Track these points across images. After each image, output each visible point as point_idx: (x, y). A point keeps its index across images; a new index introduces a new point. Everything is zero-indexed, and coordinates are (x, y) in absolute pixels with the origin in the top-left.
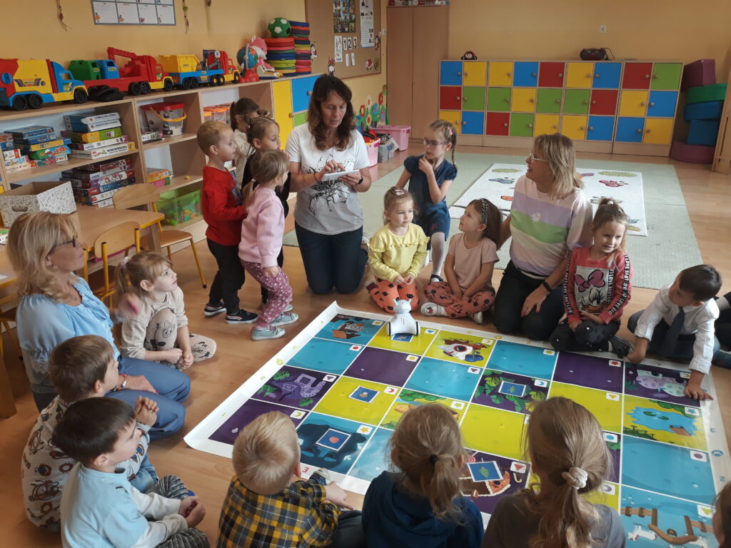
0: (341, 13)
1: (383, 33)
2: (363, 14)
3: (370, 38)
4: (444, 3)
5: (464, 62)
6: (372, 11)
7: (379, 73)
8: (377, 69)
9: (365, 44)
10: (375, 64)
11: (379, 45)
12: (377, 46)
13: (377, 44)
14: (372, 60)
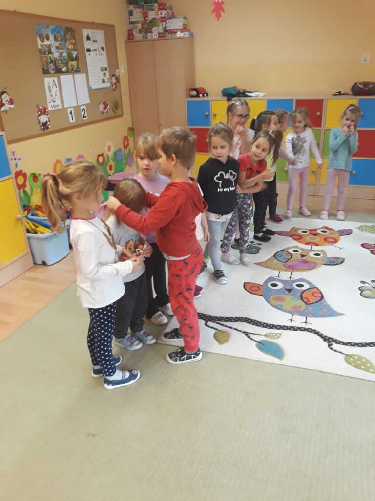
0: (53, 50)
1: (122, 71)
2: (89, 50)
3: (103, 78)
4: (187, 34)
5: (212, 101)
6: (104, 46)
7: (121, 116)
8: (116, 111)
9: (97, 84)
10: (114, 107)
11: (117, 84)
12: (114, 86)
13: (115, 84)
14: (107, 102)
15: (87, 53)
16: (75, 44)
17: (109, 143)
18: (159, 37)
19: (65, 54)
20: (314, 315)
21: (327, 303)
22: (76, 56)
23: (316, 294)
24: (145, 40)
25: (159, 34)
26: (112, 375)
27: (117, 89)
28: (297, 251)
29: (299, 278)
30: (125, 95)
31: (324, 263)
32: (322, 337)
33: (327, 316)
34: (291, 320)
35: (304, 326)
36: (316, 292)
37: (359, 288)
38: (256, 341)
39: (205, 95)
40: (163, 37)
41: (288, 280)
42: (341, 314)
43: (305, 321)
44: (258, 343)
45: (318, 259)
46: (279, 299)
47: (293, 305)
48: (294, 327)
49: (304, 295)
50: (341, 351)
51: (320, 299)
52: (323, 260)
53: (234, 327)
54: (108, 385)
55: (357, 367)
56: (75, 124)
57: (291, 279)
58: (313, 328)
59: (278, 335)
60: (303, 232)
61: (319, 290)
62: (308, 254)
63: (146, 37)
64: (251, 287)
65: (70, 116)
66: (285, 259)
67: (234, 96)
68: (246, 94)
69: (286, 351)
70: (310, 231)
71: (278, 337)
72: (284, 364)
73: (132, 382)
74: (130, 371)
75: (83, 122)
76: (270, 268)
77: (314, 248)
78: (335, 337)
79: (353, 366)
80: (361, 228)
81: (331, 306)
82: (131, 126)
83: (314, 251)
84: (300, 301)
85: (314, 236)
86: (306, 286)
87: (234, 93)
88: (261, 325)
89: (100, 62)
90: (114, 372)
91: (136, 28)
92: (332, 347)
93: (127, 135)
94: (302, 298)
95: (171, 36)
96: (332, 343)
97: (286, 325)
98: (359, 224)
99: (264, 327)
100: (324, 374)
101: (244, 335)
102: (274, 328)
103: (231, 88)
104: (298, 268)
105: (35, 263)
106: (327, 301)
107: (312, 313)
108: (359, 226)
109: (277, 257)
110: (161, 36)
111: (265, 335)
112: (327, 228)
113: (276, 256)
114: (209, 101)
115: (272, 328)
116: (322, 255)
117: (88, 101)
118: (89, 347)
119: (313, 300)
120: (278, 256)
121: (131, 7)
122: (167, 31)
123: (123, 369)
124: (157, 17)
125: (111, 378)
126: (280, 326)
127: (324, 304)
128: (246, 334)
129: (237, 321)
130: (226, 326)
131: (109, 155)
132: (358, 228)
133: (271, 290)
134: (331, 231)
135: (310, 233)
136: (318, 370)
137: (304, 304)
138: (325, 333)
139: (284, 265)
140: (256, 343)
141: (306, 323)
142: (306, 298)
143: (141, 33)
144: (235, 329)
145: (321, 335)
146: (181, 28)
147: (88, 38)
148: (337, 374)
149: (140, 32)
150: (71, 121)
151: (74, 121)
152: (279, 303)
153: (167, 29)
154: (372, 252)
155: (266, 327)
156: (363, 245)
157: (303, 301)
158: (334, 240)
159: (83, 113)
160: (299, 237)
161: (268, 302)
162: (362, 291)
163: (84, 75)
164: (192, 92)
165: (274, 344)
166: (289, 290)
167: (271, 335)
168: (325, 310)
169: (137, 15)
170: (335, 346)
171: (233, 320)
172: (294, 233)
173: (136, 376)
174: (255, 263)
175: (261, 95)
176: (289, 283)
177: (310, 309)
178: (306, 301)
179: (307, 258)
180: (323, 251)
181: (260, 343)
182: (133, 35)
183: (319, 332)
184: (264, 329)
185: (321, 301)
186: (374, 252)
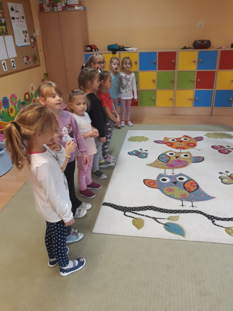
2: (13, 18)
3: (25, 39)
4: (82, 8)
6: (24, 16)
7: (39, 66)
8: (35, 62)
9: (21, 43)
10: (34, 59)
11: (35, 43)
12: (33, 44)
13: (33, 43)
14: (29, 56)
15: (12, 20)
16: (3, 14)
17: (32, 85)
18: (62, 10)
20: (197, 200)
21: (201, 190)
22: (4, 22)
23: (193, 184)
24: (52, 11)
25: (62, 7)
27: (34, 47)
28: (172, 154)
29: (179, 173)
30: (40, 51)
31: (192, 161)
33: (205, 200)
34: (183, 205)
35: (191, 209)
37: (219, 177)
38: (163, 224)
39: (96, 50)
40: (65, 9)
41: (172, 176)
42: (214, 198)
43: (191, 205)
44: (165, 226)
45: (187, 159)
46: (170, 190)
47: (181, 194)
48: (186, 210)
49: (186, 186)
50: (222, 226)
51: (197, 187)
52: (190, 159)
53: (145, 214)
54: (63, 273)
56: (7, 73)
57: (174, 175)
58: (199, 210)
60: (172, 140)
61: (195, 181)
62: (180, 155)
63: (53, 9)
64: (149, 183)
65: (4, 66)
66: (166, 160)
68: (125, 49)
70: (177, 139)
71: (178, 219)
72: (187, 240)
73: (81, 267)
74: (78, 260)
75: (13, 71)
76: (158, 168)
77: (183, 151)
78: (215, 215)
81: (205, 192)
82: (46, 72)
83: (183, 153)
84: (185, 190)
85: (180, 143)
86: (185, 179)
87: (116, 48)
88: (163, 211)
89: (22, 27)
91: (45, 3)
92: (215, 223)
93: (43, 79)
94: (185, 188)
95: (71, 9)
96: (214, 220)
97: (180, 209)
98: (206, 133)
100: (216, 244)
101: (153, 220)
102: (173, 212)
103: (114, 45)
104: (177, 166)
106: (202, 189)
107: (194, 199)
108: (206, 134)
109: (161, 159)
111: (168, 219)
112: (186, 136)
113: (159, 158)
115: (171, 213)
116: (189, 156)
117: (16, 56)
119: (192, 189)
120: (161, 158)
122: (67, 5)
125: (65, 268)
126: (176, 210)
127: (201, 191)
128: (155, 219)
129: (146, 210)
130: (139, 214)
131: (33, 93)
132: (206, 135)
133: (163, 183)
134: (191, 139)
135: (177, 141)
136: (211, 242)
137: (188, 192)
138: (208, 213)
139: (166, 165)
140: (163, 225)
141: (193, 206)
142: (187, 188)
143: (49, 7)
144: (146, 216)
145: (205, 215)
146: (78, 3)
147: (12, 9)
148: (224, 244)
150: (5, 70)
151: (7, 70)
152: (171, 193)
154: (220, 151)
155: (167, 212)
156: (213, 147)
157: (186, 190)
158: (194, 145)
159: (12, 64)
160: (171, 144)
161: (164, 193)
162: (222, 180)
163: (11, 36)
164: (87, 48)
165: (176, 225)
166: (175, 183)
167: (172, 218)
168: (202, 196)
170: (217, 222)
171: (143, 209)
172: (167, 141)
173: (83, 262)
174: (147, 165)
175: (135, 49)
176: (173, 177)
177: (192, 195)
178: (188, 189)
179: (180, 159)
180: (189, 153)
181: (166, 225)
182: (44, 8)
183: (203, 212)
184: (166, 213)
185: (198, 189)
186: (221, 151)
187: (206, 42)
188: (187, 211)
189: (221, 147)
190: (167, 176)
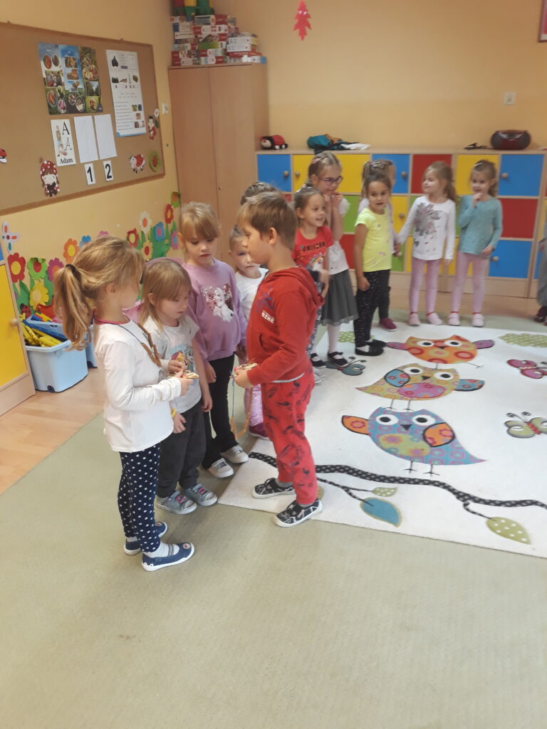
0: (64, 79)
1: (164, 110)
2: (115, 81)
3: (136, 121)
4: (257, 59)
5: (294, 155)
6: (137, 75)
7: (162, 175)
8: (155, 168)
9: (126, 129)
10: (151, 162)
11: (157, 130)
12: (152, 132)
13: (153, 129)
14: (142, 156)
15: (113, 85)
16: (95, 72)
17: (145, 215)
18: (217, 62)
19: (81, 86)
20: (442, 463)
21: (460, 444)
22: (97, 89)
23: (444, 433)
24: (197, 66)
25: (217, 58)
26: (155, 550)
27: (155, 138)
28: (418, 371)
30: (167, 145)
31: (455, 387)
32: (455, 493)
33: (460, 463)
34: (411, 470)
35: (428, 477)
36: (445, 430)
37: (506, 423)
38: (360, 499)
39: (284, 146)
40: (222, 62)
41: (405, 413)
42: (481, 461)
43: (429, 471)
44: (363, 503)
45: (447, 382)
46: (392, 440)
47: (413, 448)
48: (414, 480)
49: (428, 434)
50: (482, 513)
51: (450, 438)
52: (453, 383)
53: (329, 480)
54: (148, 564)
55: (505, 534)
56: (95, 187)
57: (409, 411)
58: (442, 480)
59: (393, 491)
60: (425, 344)
61: (450, 427)
62: (433, 375)
63: (197, 62)
64: (353, 422)
65: (88, 175)
66: (399, 382)
67: (324, 148)
68: (343, 145)
69: (403, 514)
70: (435, 342)
71: (392, 494)
72: (400, 532)
73: (184, 560)
74: (180, 545)
75: (106, 184)
76: (379, 395)
77: (442, 366)
78: (472, 493)
79: (498, 534)
80: (507, 338)
82: (177, 191)
83: (441, 370)
84: (423, 442)
85: (440, 350)
86: (431, 421)
87: (325, 143)
88: (368, 476)
89: (132, 97)
90: (157, 546)
91: (183, 49)
92: (469, 507)
93: (170, 203)
94: (425, 438)
95: (235, 61)
96: (469, 501)
97: (402, 476)
98: (504, 332)
99: (371, 479)
100: (459, 546)
101: (343, 491)
102: (386, 481)
103: (321, 136)
104: (420, 395)
105: (37, 390)
107: (439, 460)
108: (503, 335)
109: (388, 380)
110: (220, 61)
111: (374, 492)
112: (458, 338)
113: (387, 378)
114: (289, 155)
115: (383, 481)
116: (452, 377)
117: (115, 155)
118: (121, 509)
119: (440, 440)
120: (389, 377)
121: (177, 20)
122: (228, 54)
123: (170, 542)
124: (213, 33)
125: (152, 555)
126: (394, 477)
127: (457, 446)
128: (347, 489)
129: (333, 472)
131: (145, 233)
132: (502, 338)
133: (381, 426)
134: (466, 343)
135: (435, 346)
136: (449, 540)
137: (427, 446)
138: (459, 488)
139: (398, 391)
140: (360, 502)
141: (431, 473)
142: (430, 438)
143: (190, 57)
144: (331, 483)
145: (452, 491)
146: (249, 49)
147: (115, 63)
148: (476, 546)
149: (189, 55)
150: (90, 183)
151: (94, 182)
152: (393, 445)
153: (229, 51)
154: (523, 372)
155: (374, 480)
156: (511, 363)
157: (426, 441)
158: (469, 356)
159: (107, 170)
160: (419, 352)
161: (378, 444)
162: (510, 427)
163: (108, 116)
164: (265, 142)
165: (386, 503)
166: (407, 427)
167: (382, 491)
168: (458, 455)
169: (185, 31)
170: (472, 506)
171: (327, 471)
172: (412, 345)
173: (189, 551)
174: (358, 389)
175: (363, 147)
176: (406, 416)
177: (437, 453)
179: (432, 382)
180: (454, 371)
181: (366, 502)
182: (180, 60)
183: (449, 486)
184: (372, 482)
185: (452, 442)
186: (527, 372)
187: (518, 136)
188: (417, 481)
189: (528, 363)
190: (394, 414)
